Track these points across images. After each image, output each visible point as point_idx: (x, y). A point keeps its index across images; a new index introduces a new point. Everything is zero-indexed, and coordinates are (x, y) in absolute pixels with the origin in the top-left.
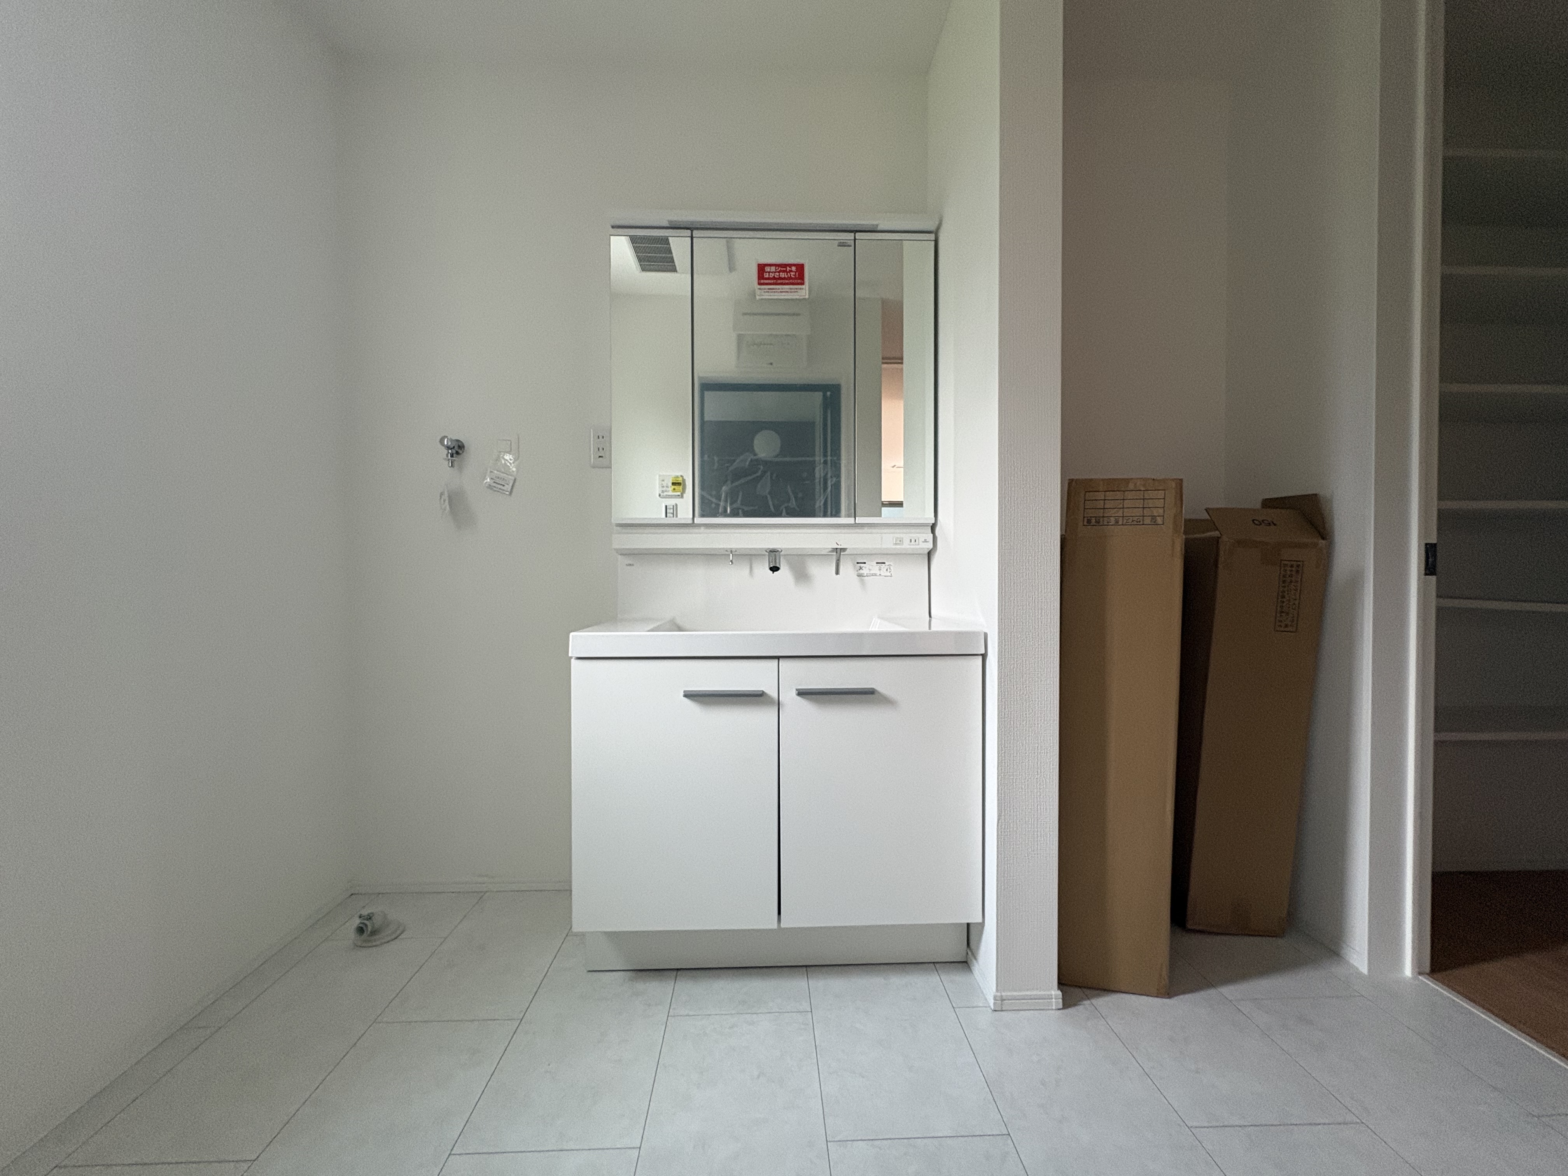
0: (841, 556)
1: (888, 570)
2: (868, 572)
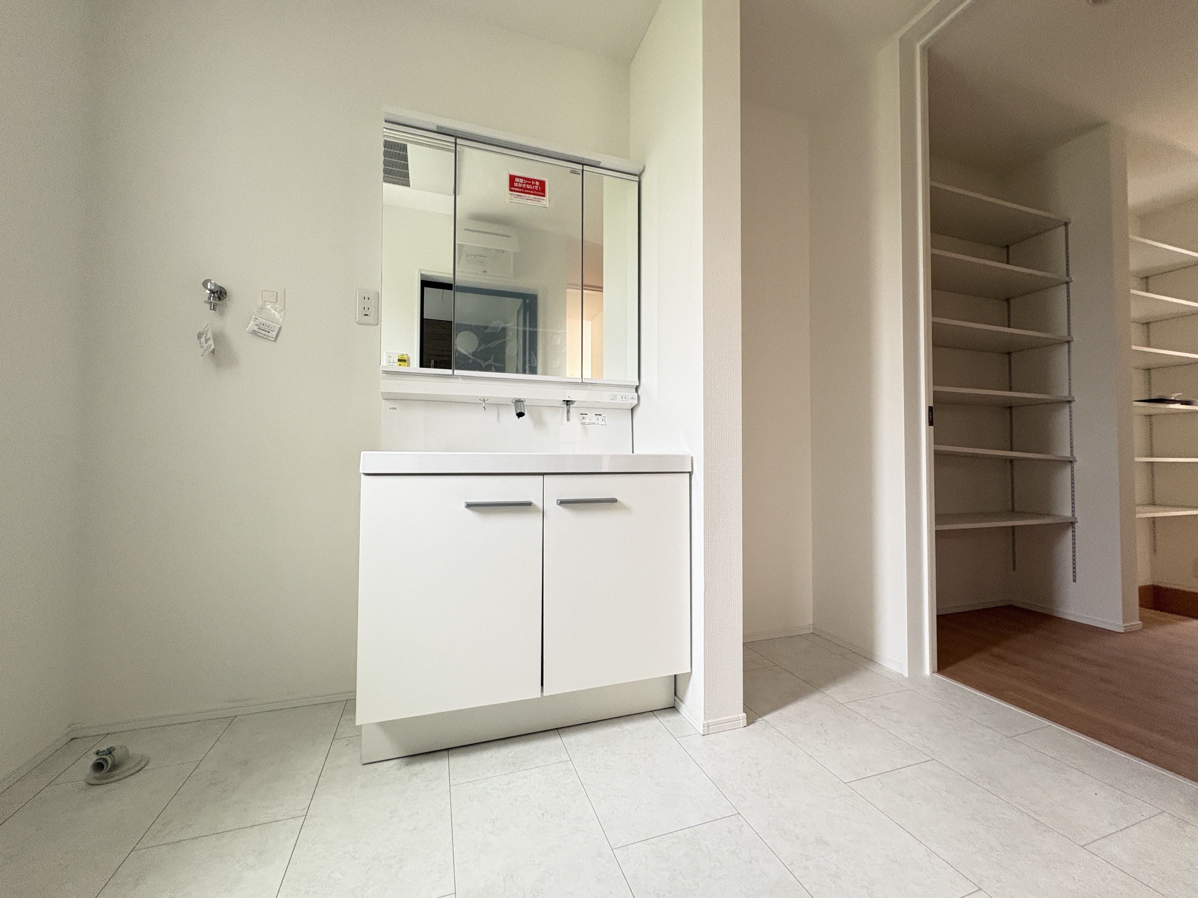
0: (570, 407)
1: (604, 421)
2: (589, 421)
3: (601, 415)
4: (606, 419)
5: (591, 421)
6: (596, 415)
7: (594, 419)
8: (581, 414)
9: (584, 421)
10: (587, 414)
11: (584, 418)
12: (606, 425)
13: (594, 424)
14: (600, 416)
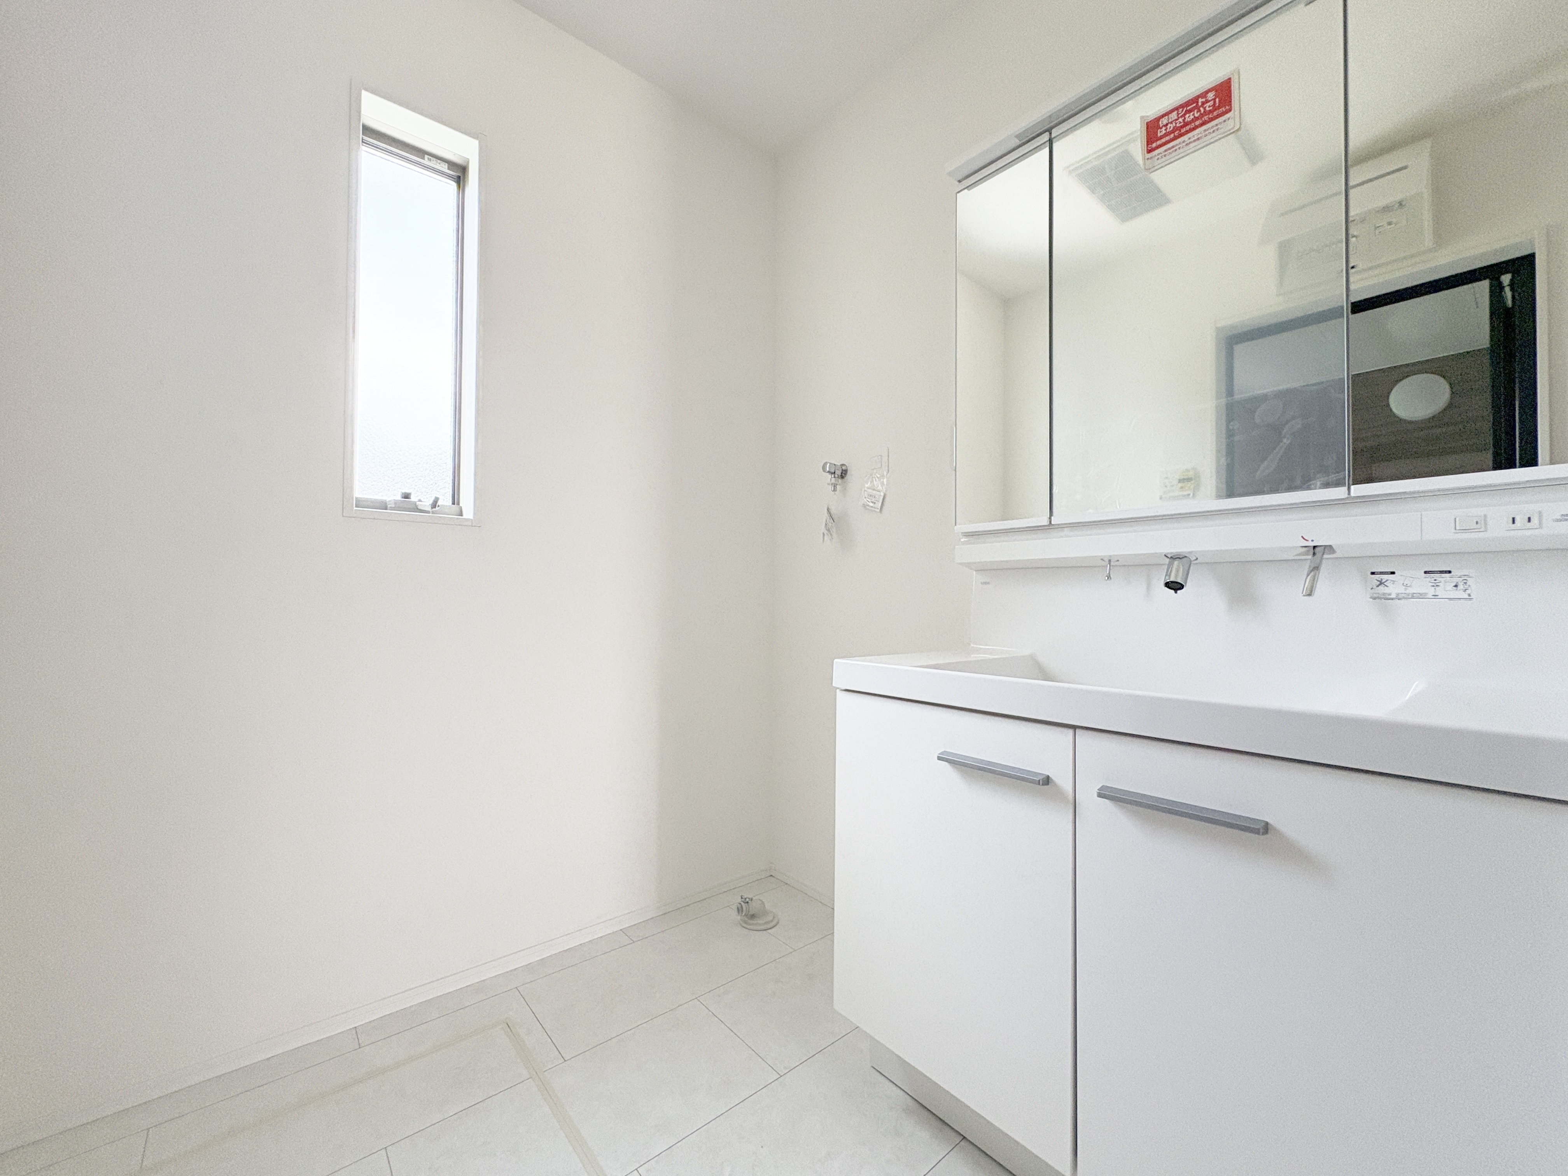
0: (1324, 561)
1: (1461, 587)
2: (1401, 590)
3: (1450, 572)
4: (1470, 582)
5: (1410, 591)
6: (1426, 572)
7: (1423, 585)
8: (1373, 573)
9: (1382, 589)
10: (1393, 573)
11: (1381, 583)
12: (1471, 599)
13: (1422, 596)
14: (1448, 575)
